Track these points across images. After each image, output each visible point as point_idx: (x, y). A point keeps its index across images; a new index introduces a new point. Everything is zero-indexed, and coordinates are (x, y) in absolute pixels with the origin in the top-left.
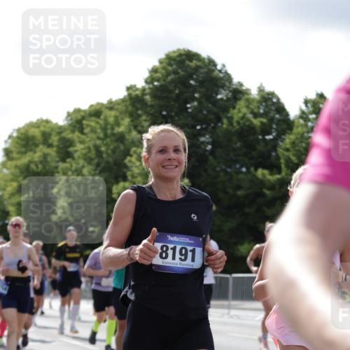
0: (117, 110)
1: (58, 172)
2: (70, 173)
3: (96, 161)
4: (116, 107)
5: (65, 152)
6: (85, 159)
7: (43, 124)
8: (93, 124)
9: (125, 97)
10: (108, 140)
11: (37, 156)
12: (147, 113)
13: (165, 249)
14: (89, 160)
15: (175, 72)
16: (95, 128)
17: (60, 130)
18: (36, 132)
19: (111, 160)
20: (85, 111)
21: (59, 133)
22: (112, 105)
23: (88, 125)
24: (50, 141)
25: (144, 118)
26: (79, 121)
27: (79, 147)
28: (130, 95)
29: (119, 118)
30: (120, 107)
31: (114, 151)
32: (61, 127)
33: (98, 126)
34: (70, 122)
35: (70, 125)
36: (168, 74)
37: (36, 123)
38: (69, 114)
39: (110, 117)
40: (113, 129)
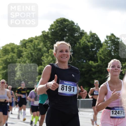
0: (38, 40)
1: (17, 62)
2: (21, 62)
3: (31, 58)
4: (38, 39)
5: (20, 55)
6: (27, 58)
7: (12, 45)
8: (30, 45)
9: (41, 35)
10: (35, 50)
11: (9, 56)
12: (49, 41)
13: (63, 87)
14: (28, 58)
15: (60, 26)
16: (30, 46)
17: (18, 47)
18: (9, 48)
19: (36, 58)
20: (27, 40)
21: (18, 48)
22: (36, 38)
23: (28, 45)
24: (14, 51)
25: (48, 42)
26: (25, 44)
27: (25, 53)
28: (43, 34)
29: (39, 43)
30: (39, 39)
31: (37, 55)
32: (18, 46)
33: (31, 46)
34: (22, 44)
35: (22, 45)
36: (57, 27)
37: (9, 45)
38: (21, 41)
39: (36, 42)
40: (37, 46)
